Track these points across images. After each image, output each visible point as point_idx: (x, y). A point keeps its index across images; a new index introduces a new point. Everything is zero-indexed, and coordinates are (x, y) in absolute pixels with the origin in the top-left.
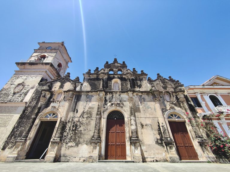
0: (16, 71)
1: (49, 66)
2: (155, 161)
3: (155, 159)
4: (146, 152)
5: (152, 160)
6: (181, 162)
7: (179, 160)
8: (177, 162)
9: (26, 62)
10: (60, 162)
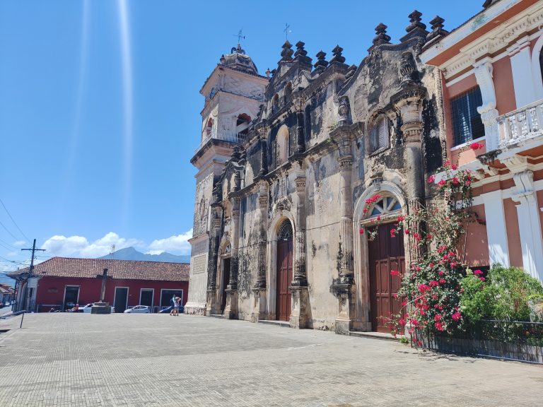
0: (197, 176)
1: (213, 147)
2: (325, 328)
3: (325, 324)
4: (315, 309)
5: (321, 325)
6: (350, 334)
7: (348, 330)
8: (345, 334)
9: (200, 148)
10: (238, 319)
